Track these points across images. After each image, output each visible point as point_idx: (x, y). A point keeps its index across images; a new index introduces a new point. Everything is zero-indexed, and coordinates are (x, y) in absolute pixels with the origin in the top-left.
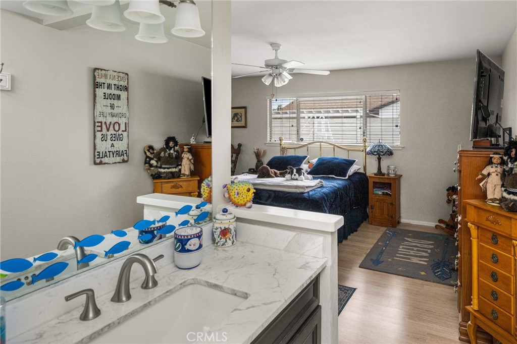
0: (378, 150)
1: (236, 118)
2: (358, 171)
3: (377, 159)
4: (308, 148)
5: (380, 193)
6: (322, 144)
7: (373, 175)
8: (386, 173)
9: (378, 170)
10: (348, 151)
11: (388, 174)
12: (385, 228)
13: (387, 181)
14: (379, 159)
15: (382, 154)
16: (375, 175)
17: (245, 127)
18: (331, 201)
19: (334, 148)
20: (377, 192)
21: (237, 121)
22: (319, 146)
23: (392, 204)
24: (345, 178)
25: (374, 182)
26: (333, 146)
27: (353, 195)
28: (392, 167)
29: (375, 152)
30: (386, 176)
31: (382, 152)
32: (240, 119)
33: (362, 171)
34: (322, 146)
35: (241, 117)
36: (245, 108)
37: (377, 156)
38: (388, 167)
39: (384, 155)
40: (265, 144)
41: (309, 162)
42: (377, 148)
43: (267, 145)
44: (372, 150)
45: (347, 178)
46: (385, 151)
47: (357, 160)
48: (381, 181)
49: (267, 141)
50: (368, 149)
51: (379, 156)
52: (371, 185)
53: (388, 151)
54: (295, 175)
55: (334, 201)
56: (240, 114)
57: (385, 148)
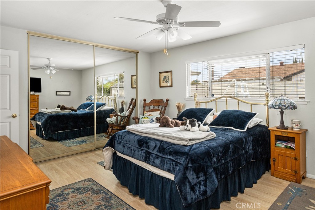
0: (280, 103)
1: (165, 80)
2: (260, 124)
3: (279, 114)
4: (216, 102)
5: (283, 146)
6: (228, 99)
7: (276, 129)
8: (290, 126)
9: (281, 123)
10: (252, 105)
11: (292, 129)
12: (289, 183)
13: (289, 135)
14: (282, 113)
15: (284, 107)
16: (277, 128)
17: (171, 86)
18: (218, 155)
19: (238, 102)
20: (280, 145)
21: (166, 82)
22: (226, 101)
23: (296, 159)
24: (243, 131)
25: (276, 135)
26: (237, 101)
27: (251, 147)
28: (296, 121)
29: (276, 106)
30: (289, 131)
31: (285, 106)
32: (168, 80)
33: (264, 124)
34: (228, 101)
35: (168, 79)
36: (171, 72)
37: (279, 110)
38: (292, 121)
39: (286, 108)
40: (185, 99)
41: (213, 114)
42: (279, 102)
43: (186, 100)
44: (274, 104)
45: (245, 130)
46: (287, 105)
47: (257, 114)
48: (284, 135)
49: (186, 96)
50: (270, 103)
51: (282, 110)
52: (273, 139)
53: (291, 105)
54: (187, 126)
55: (224, 156)
56: (168, 77)
57: (287, 102)
